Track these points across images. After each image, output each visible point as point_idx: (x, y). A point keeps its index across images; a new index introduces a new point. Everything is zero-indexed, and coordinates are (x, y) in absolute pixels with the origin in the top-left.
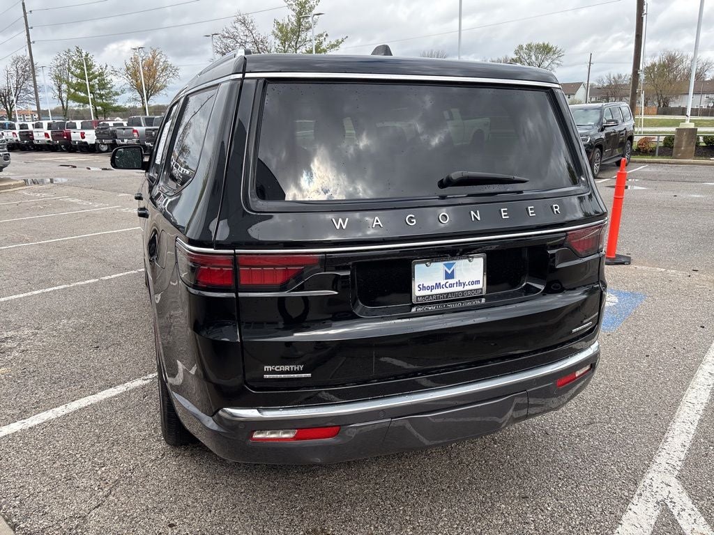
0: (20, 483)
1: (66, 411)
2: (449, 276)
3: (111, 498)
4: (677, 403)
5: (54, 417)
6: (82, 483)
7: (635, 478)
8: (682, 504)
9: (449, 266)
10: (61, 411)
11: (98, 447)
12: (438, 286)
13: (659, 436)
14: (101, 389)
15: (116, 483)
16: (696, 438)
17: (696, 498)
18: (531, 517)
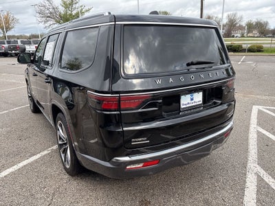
0: (10, 200)
1: (18, 168)
2: (192, 99)
3: (54, 200)
4: (247, 139)
5: (14, 170)
6: (38, 196)
7: (245, 166)
8: (262, 173)
9: (192, 96)
10: (15, 168)
11: (39, 180)
12: (188, 103)
13: (247, 151)
14: (30, 156)
15: (54, 194)
16: (258, 150)
17: (266, 170)
18: (216, 184)
